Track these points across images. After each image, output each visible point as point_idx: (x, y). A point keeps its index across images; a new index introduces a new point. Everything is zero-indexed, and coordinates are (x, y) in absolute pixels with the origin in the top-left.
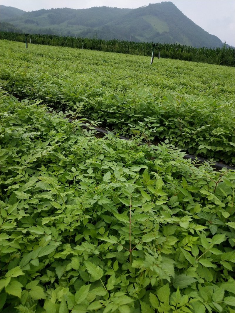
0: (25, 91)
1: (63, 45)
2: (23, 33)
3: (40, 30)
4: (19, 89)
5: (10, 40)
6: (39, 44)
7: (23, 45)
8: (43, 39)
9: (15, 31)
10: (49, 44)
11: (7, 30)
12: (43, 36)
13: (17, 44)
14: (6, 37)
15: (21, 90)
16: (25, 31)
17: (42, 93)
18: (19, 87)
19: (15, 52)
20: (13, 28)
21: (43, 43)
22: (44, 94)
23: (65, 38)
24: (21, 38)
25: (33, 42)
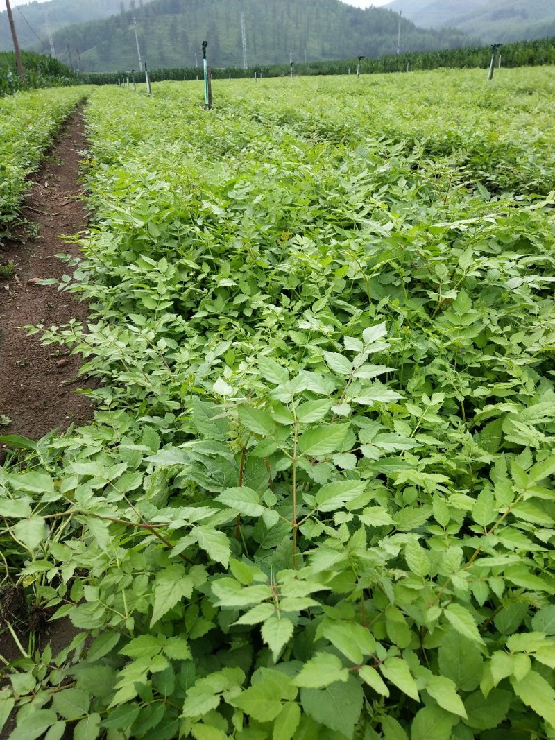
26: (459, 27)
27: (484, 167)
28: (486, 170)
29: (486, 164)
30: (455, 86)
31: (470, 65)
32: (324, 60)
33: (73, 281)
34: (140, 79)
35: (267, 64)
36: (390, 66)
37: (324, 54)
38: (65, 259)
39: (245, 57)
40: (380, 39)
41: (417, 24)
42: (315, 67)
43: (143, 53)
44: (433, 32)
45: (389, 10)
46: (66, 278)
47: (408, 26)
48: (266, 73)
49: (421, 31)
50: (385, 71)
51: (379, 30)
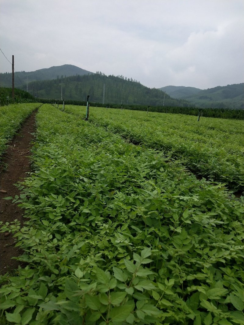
0: (199, 166)
1: (234, 117)
2: (196, 107)
3: (212, 104)
4: (194, 163)
5: (184, 114)
6: (209, 117)
7: (196, 118)
8: (214, 112)
9: (188, 106)
10: (219, 117)
11: (182, 105)
12: (215, 110)
13: (190, 117)
14: (180, 111)
15: (196, 164)
16: (197, 106)
17: (217, 170)
18: (193, 161)
19: (189, 125)
20: (188, 103)
21: (214, 116)
22: (219, 171)
23: (238, 111)
24: (194, 112)
25: (204, 116)
26: (187, 100)
27: (195, 161)
28: (196, 163)
29: (196, 160)
30: (185, 122)
31: (191, 114)
32: (135, 104)
33: (20, 199)
34: (61, 103)
35: (112, 103)
36: (160, 110)
37: (135, 102)
38: (17, 186)
39: (104, 100)
40: (157, 99)
41: (171, 97)
42: (131, 106)
43: (63, 93)
44: (177, 100)
45: (161, 90)
46: (17, 197)
47: (168, 97)
48: (112, 107)
49: (172, 99)
50: (158, 112)
51: (156, 96)
